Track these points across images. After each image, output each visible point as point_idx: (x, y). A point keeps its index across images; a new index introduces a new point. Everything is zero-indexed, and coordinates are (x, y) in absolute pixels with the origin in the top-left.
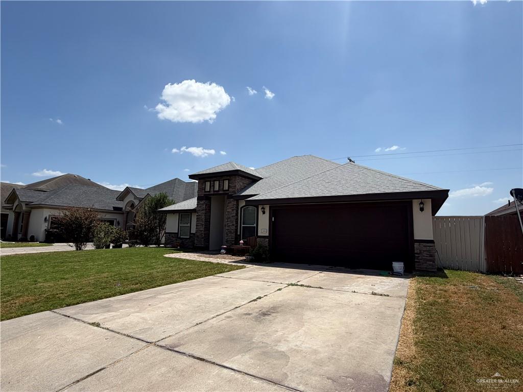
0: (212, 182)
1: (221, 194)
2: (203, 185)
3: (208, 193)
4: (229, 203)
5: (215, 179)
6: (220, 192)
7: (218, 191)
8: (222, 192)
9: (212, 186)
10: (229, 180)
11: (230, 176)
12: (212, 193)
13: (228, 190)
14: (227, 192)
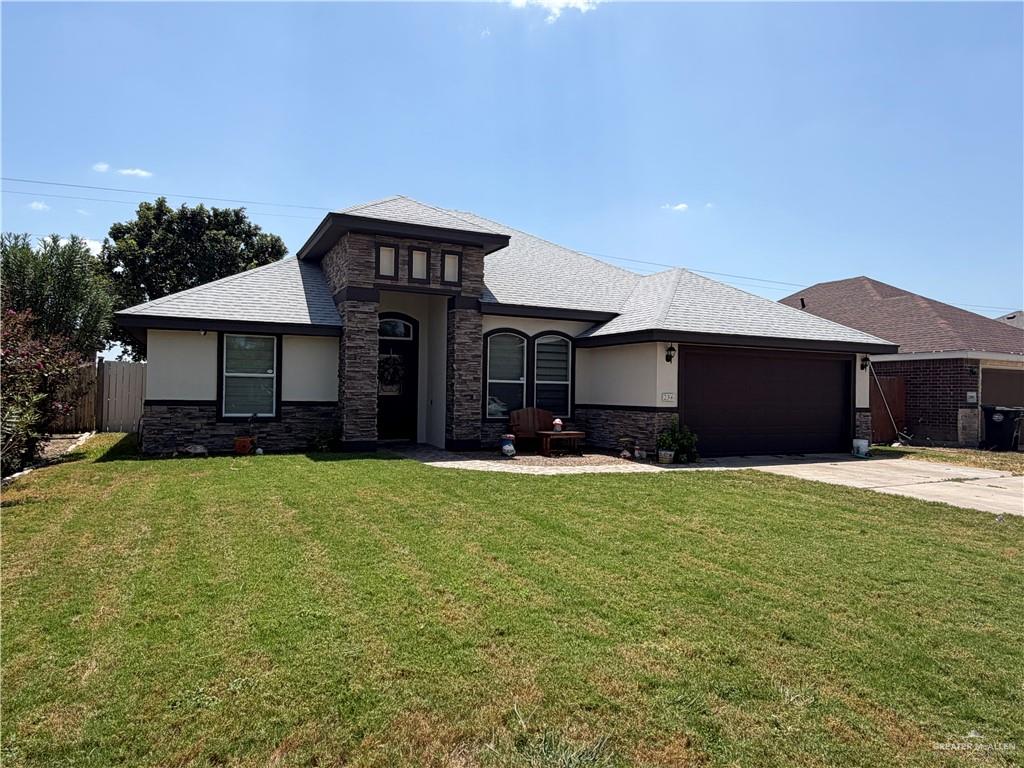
0: (403, 252)
1: (435, 292)
2: (369, 254)
3: (389, 282)
4: (461, 320)
5: (415, 243)
6: (433, 286)
7: (427, 281)
8: (437, 286)
9: (403, 263)
10: (460, 256)
11: (465, 245)
12: (404, 282)
13: (458, 284)
14: (454, 288)
